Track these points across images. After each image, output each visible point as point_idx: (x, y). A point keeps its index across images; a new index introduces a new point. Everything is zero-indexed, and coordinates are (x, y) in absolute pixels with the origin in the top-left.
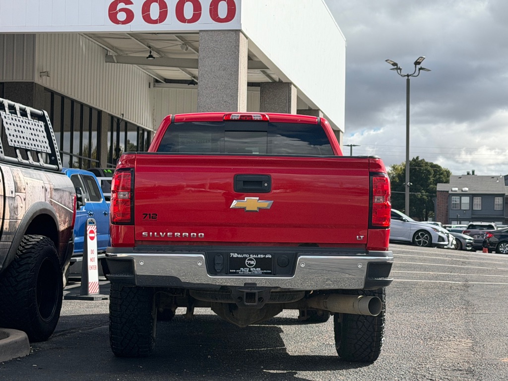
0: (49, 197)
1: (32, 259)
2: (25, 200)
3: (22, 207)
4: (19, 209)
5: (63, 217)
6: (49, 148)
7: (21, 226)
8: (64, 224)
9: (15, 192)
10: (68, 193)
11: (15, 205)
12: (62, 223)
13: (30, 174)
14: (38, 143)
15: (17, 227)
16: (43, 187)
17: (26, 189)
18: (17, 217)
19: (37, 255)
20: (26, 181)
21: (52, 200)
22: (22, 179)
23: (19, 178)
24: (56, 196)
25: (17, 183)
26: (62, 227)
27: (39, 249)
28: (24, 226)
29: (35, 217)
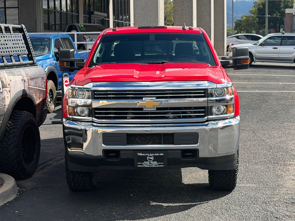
0: (27, 85)
1: (17, 129)
2: (9, 92)
3: (8, 97)
4: (6, 98)
5: (38, 95)
6: (26, 50)
7: (8, 109)
8: (39, 99)
9: (3, 88)
10: (40, 79)
11: (3, 97)
12: (38, 99)
13: (12, 73)
14: (19, 49)
15: (6, 110)
16: (22, 80)
17: (10, 85)
18: (5, 104)
19: (20, 126)
20: (10, 79)
21: (29, 86)
22: (7, 78)
23: (5, 78)
24: (32, 83)
25: (3, 82)
26: (37, 101)
27: (22, 121)
28: (10, 109)
29: (17, 101)
